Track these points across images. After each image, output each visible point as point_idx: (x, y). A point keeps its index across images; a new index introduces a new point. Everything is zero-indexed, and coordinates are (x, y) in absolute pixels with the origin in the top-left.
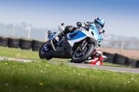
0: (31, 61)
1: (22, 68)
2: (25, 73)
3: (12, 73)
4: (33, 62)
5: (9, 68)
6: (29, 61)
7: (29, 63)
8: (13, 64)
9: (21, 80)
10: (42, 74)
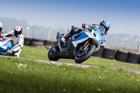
0: (90, 66)
1: (80, 73)
2: (83, 78)
3: (70, 79)
4: (91, 68)
5: (67, 73)
6: (88, 66)
7: (88, 69)
8: (72, 70)
9: (79, 85)
10: (100, 80)
